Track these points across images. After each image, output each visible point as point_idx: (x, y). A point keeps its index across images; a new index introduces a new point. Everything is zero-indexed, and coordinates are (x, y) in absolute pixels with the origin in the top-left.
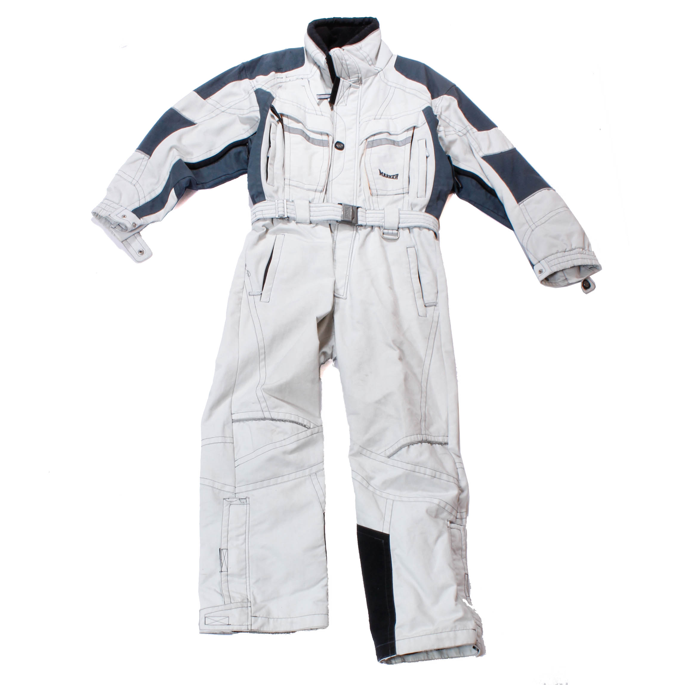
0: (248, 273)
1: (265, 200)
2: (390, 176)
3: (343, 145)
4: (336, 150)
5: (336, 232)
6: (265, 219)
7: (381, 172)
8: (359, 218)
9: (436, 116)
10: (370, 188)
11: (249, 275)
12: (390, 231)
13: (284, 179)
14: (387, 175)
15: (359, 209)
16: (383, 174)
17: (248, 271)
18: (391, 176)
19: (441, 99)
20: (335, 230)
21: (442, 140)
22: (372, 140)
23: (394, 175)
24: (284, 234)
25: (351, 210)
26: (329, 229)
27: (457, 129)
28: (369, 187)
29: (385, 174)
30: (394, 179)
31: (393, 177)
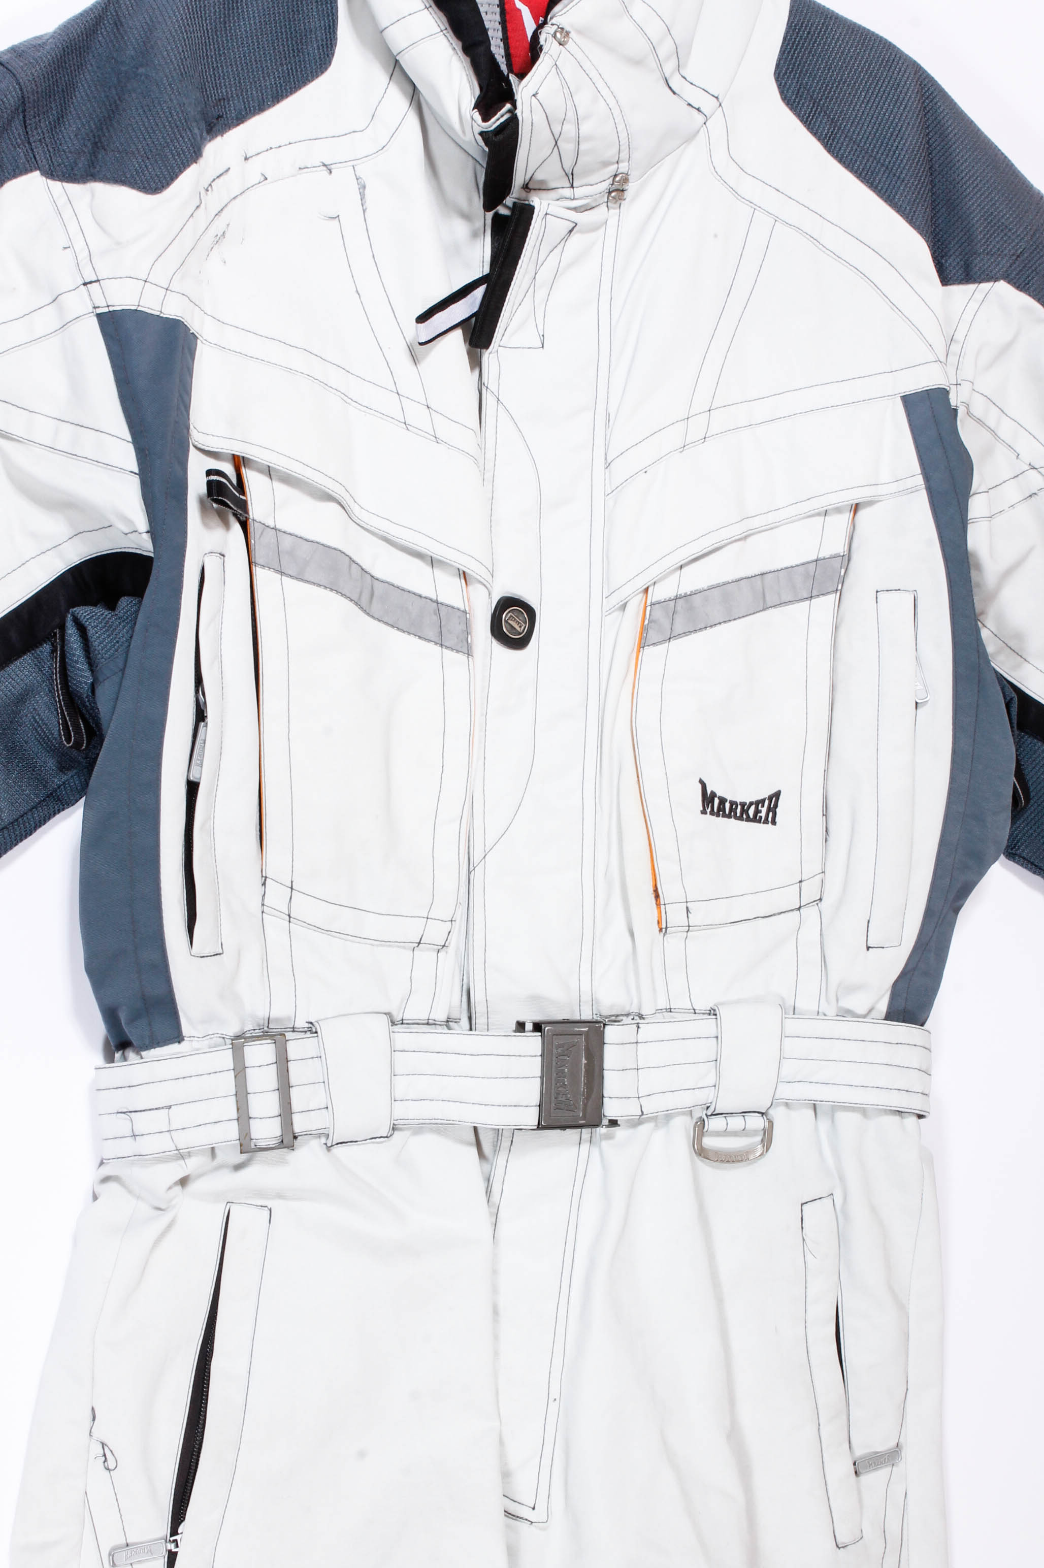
0: (105, 1455)
1: (178, 1038)
2: (743, 805)
3: (531, 613)
4: (498, 649)
5: (501, 1160)
6: (181, 1155)
7: (709, 793)
8: (612, 1083)
9: (955, 411)
10: (657, 896)
11: (111, 1464)
12: (736, 1123)
13: (260, 881)
14: (733, 803)
15: (611, 1033)
16: (716, 801)
17: (103, 1444)
18: (751, 804)
19: (979, 296)
20: (496, 1148)
21: (978, 567)
22: (672, 595)
23: (762, 802)
24: (269, 1204)
25: (584, 1061)
26: (474, 1150)
27: (1026, 457)
28: (656, 890)
29: (723, 801)
30: (759, 821)
31: (757, 811)
